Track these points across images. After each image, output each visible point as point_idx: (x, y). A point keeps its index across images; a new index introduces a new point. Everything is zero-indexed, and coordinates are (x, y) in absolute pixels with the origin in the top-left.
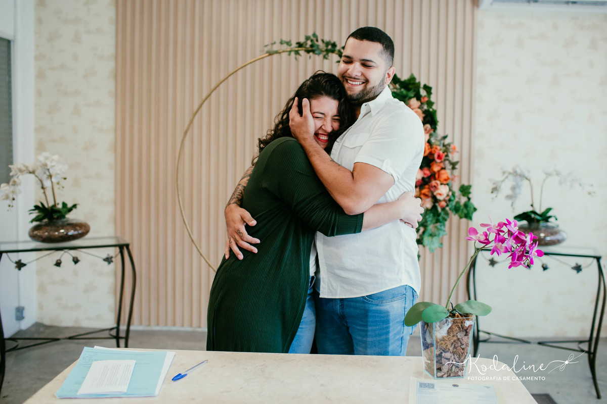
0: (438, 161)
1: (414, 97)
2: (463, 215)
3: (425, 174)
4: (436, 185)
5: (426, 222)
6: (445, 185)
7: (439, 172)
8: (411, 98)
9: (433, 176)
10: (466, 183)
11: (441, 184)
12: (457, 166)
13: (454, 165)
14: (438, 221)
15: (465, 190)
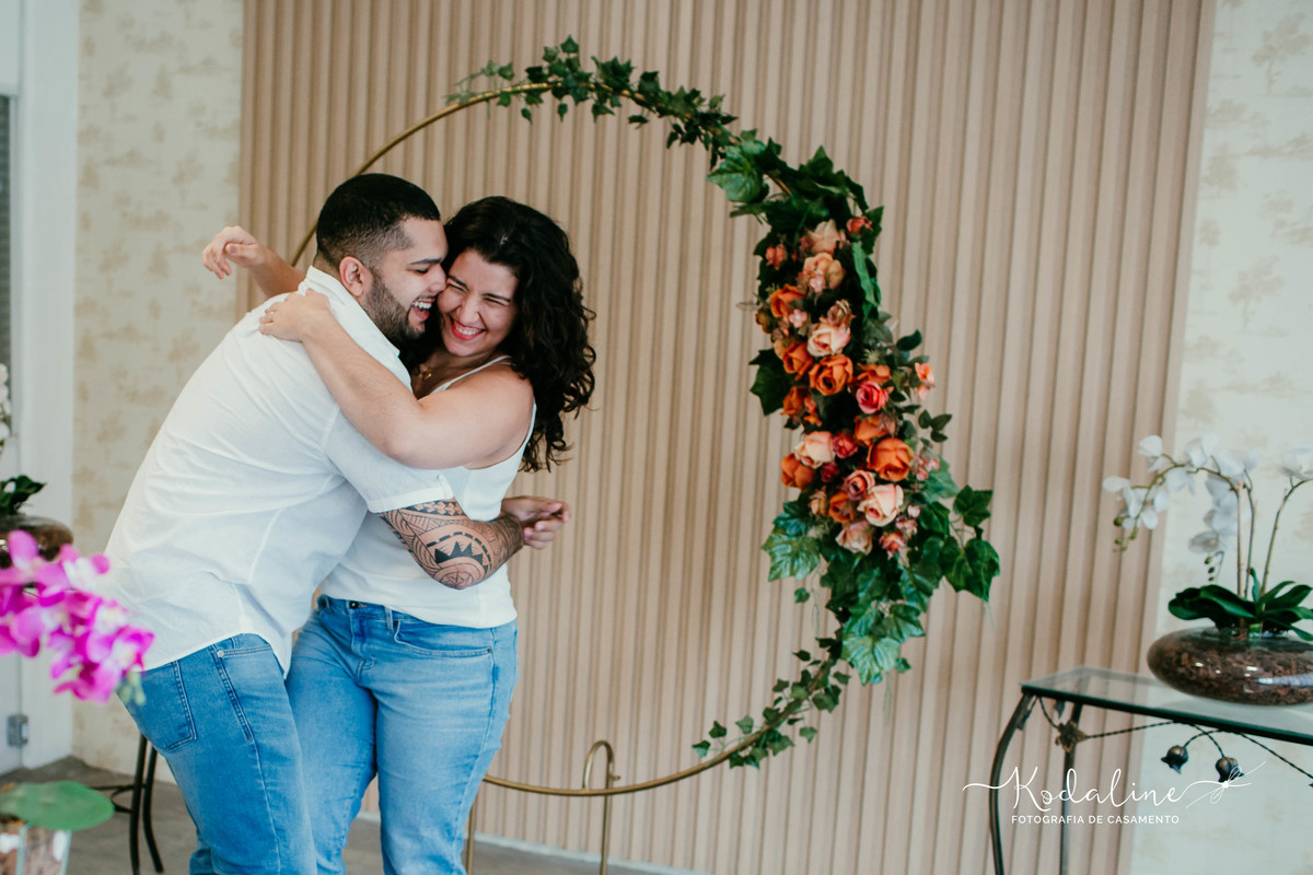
0: (868, 411)
1: (827, 220)
2: (962, 583)
3: (840, 449)
4: (860, 484)
5: (856, 592)
6: (896, 484)
7: (876, 442)
8: (813, 223)
9: (861, 457)
10: (977, 485)
11: (879, 482)
12: (948, 430)
13: (937, 425)
14: (895, 594)
15: (974, 505)
